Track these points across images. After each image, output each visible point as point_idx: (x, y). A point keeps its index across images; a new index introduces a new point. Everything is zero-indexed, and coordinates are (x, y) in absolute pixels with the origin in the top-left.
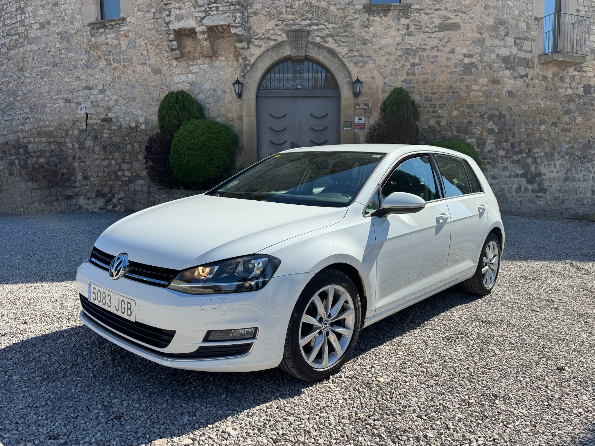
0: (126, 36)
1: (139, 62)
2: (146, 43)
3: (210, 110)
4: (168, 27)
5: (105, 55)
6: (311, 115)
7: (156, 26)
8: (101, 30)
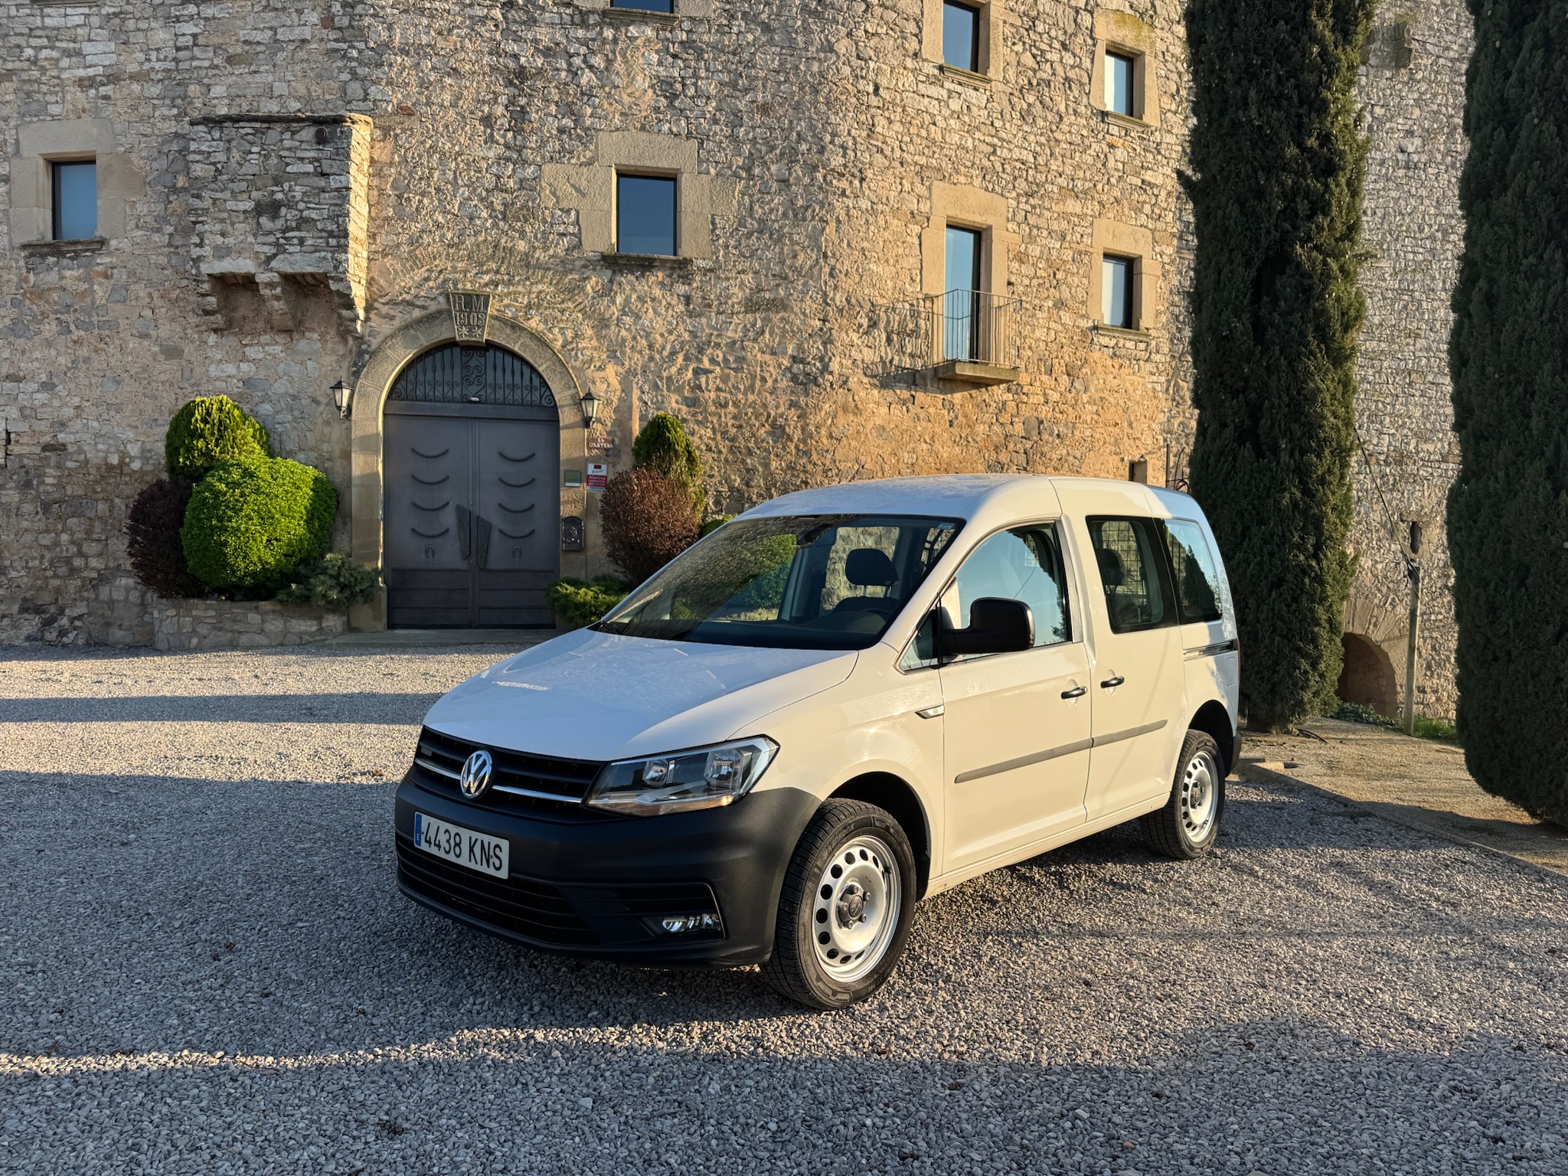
0: (106, 276)
1: (134, 332)
2: (150, 295)
3: (285, 437)
4: (198, 268)
5: (56, 312)
6: (501, 454)
7: (174, 261)
8: (51, 260)
